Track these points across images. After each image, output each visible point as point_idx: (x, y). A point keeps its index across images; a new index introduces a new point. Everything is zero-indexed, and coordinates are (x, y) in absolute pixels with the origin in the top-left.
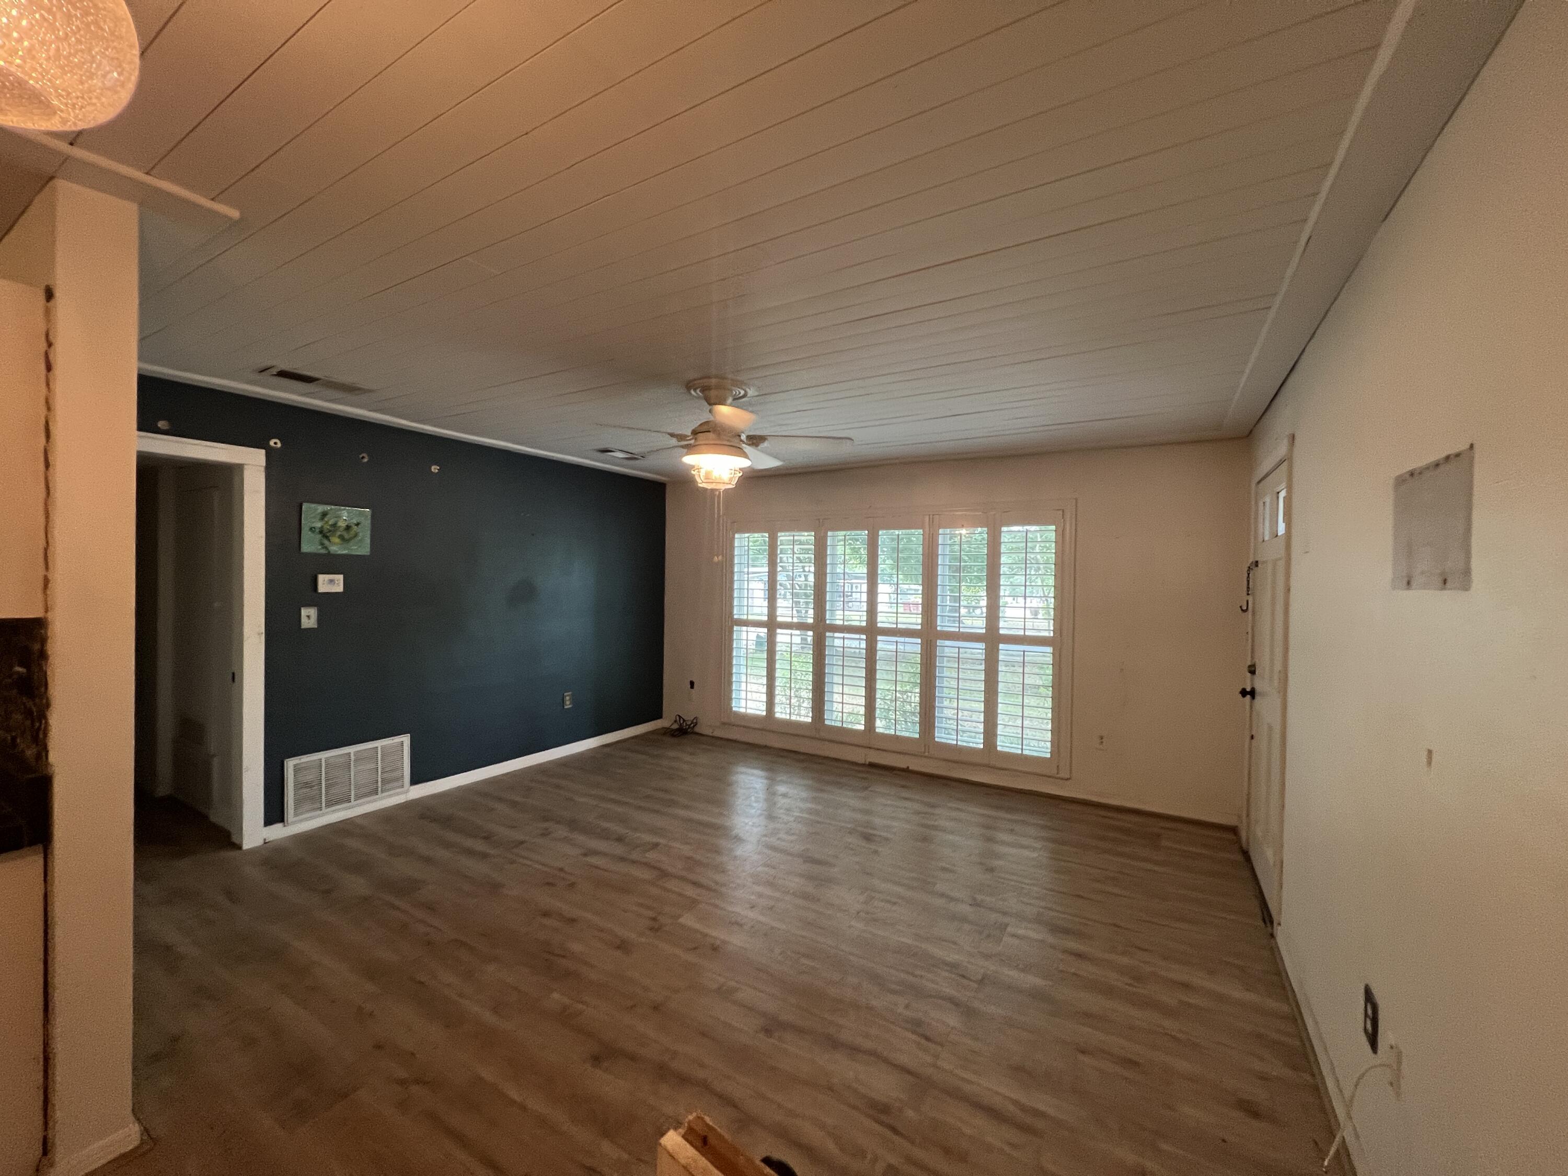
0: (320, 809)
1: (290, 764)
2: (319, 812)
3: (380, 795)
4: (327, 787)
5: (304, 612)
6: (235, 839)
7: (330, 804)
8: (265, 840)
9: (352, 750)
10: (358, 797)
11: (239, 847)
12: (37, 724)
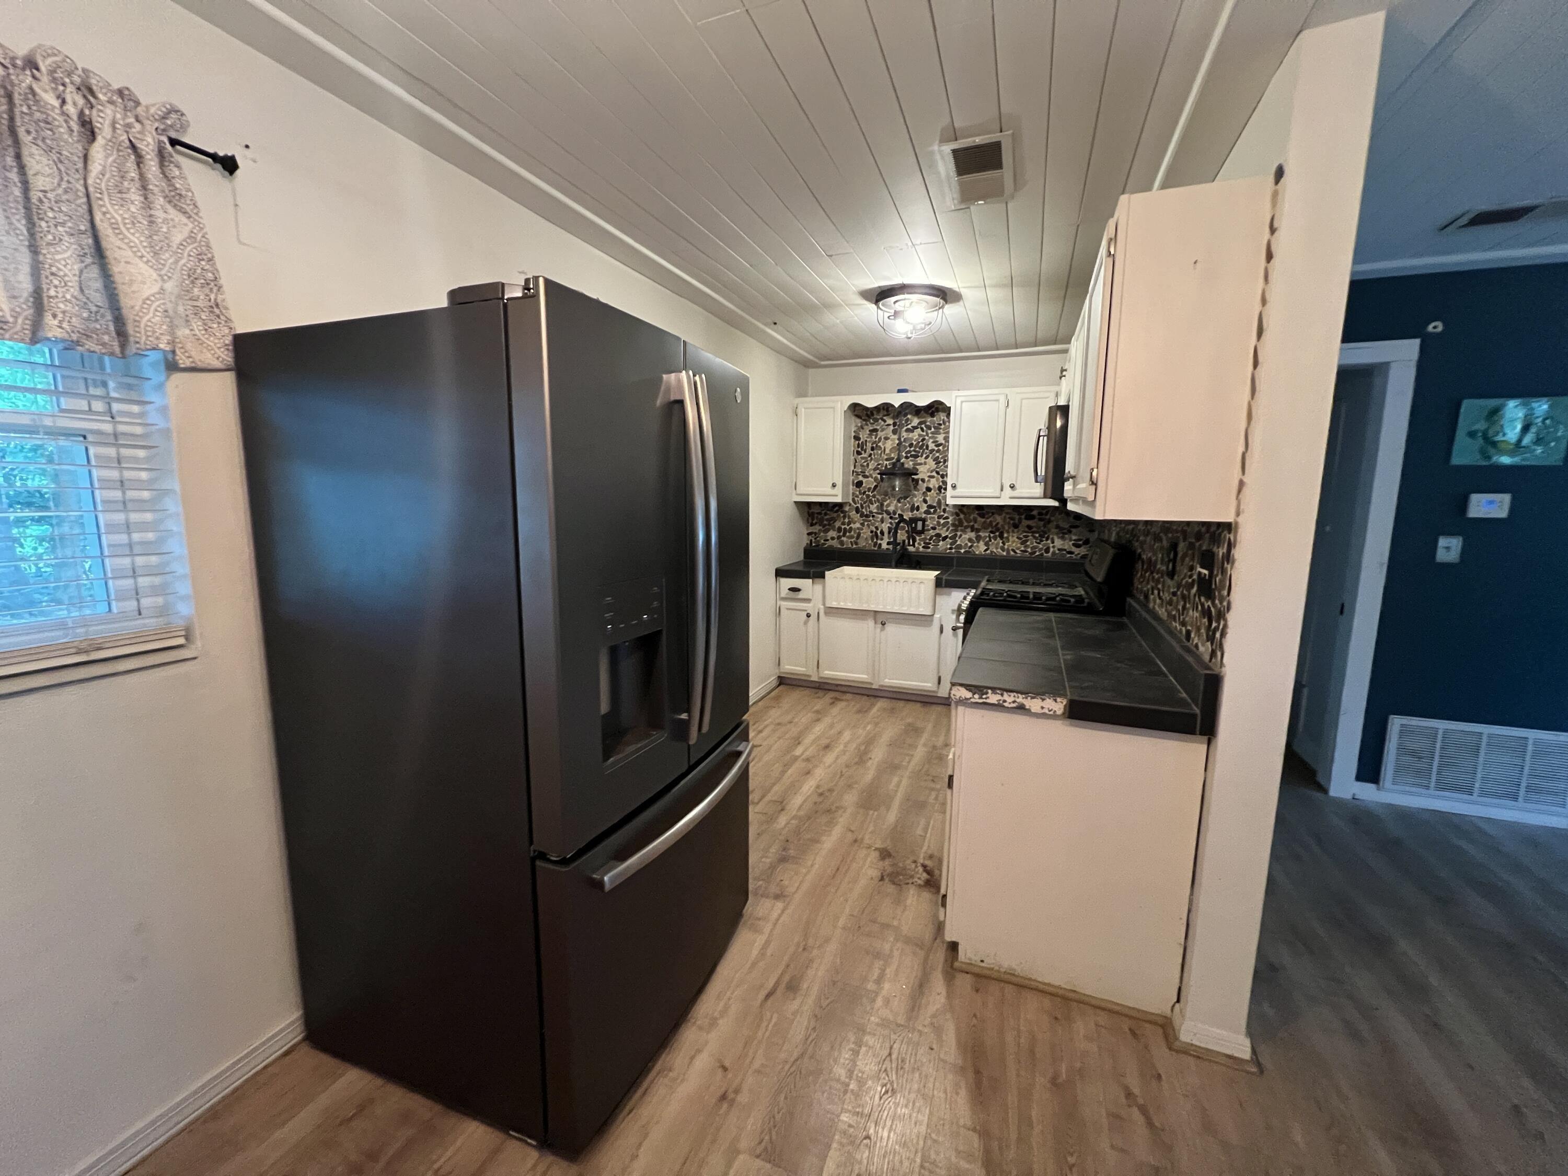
0: (1427, 788)
1: (1396, 723)
2: (1424, 791)
3: (1521, 803)
4: (1440, 766)
5: (1443, 542)
6: (1320, 778)
7: (1442, 786)
8: (1354, 795)
9: (1486, 730)
10: (1483, 794)
11: (1325, 791)
12: (1214, 625)
